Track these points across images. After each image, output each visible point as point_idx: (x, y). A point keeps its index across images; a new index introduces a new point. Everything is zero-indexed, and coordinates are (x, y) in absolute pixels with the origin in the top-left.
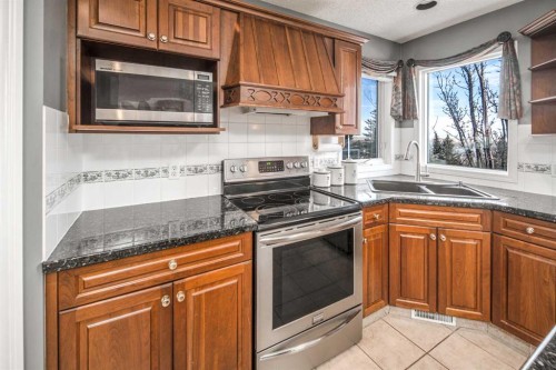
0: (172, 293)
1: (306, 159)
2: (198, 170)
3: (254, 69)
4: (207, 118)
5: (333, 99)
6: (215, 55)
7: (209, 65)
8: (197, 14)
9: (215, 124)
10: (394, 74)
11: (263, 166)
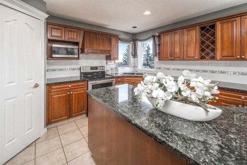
0: (70, 92)
1: (104, 67)
2: (74, 69)
3: (88, 45)
4: (77, 56)
5: (109, 51)
6: (78, 41)
7: (77, 44)
8: (74, 32)
9: (79, 58)
10: (132, 43)
11: (92, 68)
